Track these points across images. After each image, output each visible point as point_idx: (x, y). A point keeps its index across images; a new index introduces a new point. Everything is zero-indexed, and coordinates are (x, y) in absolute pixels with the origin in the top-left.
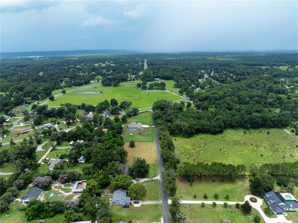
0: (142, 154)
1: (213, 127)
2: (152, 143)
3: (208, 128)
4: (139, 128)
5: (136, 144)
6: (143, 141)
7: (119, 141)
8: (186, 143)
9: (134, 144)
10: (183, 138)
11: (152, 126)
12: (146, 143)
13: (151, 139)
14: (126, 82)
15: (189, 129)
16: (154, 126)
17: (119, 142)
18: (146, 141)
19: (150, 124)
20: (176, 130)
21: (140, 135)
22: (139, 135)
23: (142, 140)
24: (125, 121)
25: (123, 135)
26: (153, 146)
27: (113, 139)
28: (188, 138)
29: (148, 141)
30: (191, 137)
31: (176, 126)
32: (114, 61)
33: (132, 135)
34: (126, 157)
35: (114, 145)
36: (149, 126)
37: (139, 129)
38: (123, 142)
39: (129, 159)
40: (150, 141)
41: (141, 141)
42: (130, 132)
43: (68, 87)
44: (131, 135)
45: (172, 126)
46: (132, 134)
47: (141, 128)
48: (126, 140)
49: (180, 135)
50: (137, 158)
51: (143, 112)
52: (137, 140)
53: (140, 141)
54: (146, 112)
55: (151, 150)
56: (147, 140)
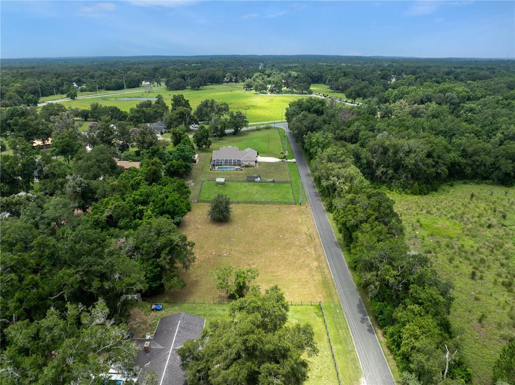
0: (258, 253)
1: (507, 159)
2: (295, 208)
3: (489, 160)
4: (247, 163)
5: (236, 210)
6: (262, 203)
7: (167, 197)
8: (428, 212)
9: (227, 210)
10: (406, 193)
11: (288, 160)
12: (274, 208)
13: (291, 197)
14: (219, 84)
15: (430, 161)
16: (294, 160)
17: (167, 201)
18: (273, 203)
19: (282, 156)
20: (378, 165)
21: (252, 184)
22: (247, 184)
23: (257, 197)
24: (206, 144)
25: (190, 183)
26: (300, 220)
27: (144, 188)
28: (425, 194)
29: (281, 203)
30: (432, 190)
31: (381, 149)
32: (201, 63)
33: (223, 184)
34: (186, 267)
35: (141, 212)
36: (278, 160)
37: (247, 166)
38: (188, 204)
39: (199, 272)
40: (286, 201)
41: (256, 203)
42: (217, 174)
43: (90, 91)
44: (218, 183)
45: (365, 153)
46: (222, 180)
47: (253, 163)
48: (201, 198)
49: (395, 183)
50: (238, 276)
51: (258, 130)
52: (240, 199)
53: (251, 203)
54: (268, 128)
55: (296, 233)
56: (276, 197)
